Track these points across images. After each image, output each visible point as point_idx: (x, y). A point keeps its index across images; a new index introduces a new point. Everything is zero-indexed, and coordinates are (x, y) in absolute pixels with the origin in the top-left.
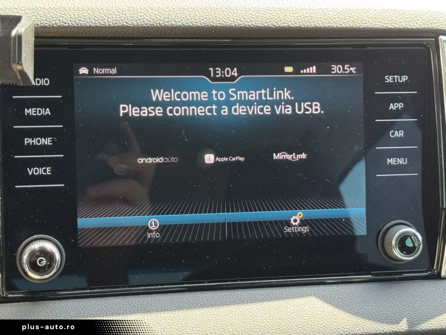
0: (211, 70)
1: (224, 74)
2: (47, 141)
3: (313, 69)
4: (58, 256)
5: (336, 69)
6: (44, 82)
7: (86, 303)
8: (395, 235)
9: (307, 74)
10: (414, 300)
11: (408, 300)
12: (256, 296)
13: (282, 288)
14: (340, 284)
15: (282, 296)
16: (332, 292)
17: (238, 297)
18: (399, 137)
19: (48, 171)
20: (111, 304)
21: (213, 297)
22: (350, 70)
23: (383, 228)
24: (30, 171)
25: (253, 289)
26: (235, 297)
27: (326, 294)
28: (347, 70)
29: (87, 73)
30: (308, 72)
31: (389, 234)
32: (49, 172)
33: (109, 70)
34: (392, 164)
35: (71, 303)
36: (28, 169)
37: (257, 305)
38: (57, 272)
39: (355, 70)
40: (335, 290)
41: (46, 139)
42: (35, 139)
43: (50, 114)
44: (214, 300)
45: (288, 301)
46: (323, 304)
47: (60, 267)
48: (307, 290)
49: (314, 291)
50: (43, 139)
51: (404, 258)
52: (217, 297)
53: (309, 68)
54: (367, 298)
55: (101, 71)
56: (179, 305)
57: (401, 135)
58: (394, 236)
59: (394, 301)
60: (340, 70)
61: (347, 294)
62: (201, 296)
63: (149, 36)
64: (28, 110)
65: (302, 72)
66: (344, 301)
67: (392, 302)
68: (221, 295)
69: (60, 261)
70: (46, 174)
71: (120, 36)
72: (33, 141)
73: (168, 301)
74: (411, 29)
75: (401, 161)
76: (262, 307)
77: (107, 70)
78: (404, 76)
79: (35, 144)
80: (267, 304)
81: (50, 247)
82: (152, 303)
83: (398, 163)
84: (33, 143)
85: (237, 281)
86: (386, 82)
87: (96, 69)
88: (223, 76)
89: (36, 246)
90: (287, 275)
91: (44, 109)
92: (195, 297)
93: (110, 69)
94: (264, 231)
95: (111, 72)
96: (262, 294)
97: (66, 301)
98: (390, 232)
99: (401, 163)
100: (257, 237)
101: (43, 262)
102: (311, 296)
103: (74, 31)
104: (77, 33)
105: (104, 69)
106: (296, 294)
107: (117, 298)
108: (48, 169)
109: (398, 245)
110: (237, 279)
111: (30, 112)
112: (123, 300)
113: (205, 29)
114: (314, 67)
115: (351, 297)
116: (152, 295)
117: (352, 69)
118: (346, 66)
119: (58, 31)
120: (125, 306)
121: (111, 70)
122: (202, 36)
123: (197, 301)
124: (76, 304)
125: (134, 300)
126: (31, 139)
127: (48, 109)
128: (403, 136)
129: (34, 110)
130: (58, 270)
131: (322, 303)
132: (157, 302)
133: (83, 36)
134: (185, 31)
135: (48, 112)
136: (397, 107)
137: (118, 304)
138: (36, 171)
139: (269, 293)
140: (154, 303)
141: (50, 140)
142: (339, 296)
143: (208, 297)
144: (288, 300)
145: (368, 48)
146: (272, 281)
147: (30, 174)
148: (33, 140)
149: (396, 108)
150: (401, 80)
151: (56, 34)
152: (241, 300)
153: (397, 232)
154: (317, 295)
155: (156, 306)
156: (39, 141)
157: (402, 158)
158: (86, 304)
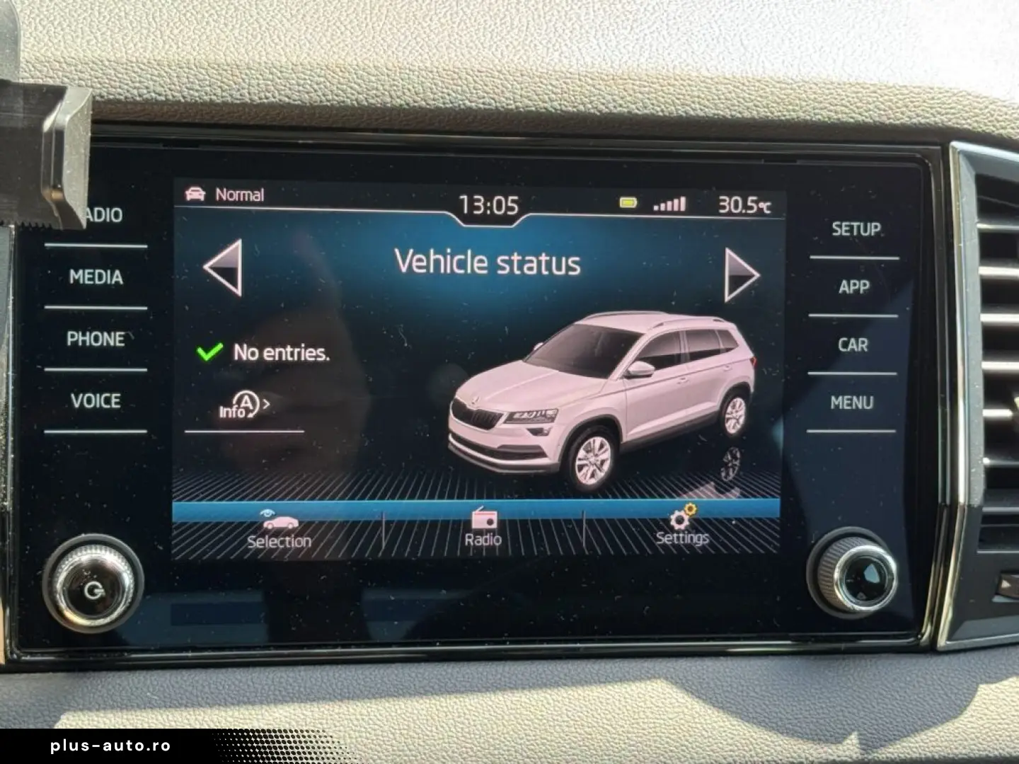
0: (463, 200)
1: (491, 208)
2: (114, 339)
3: (681, 203)
4: (127, 579)
5: (729, 204)
6: (112, 215)
7: (185, 678)
8: (840, 557)
9: (666, 213)
10: (876, 695)
11: (864, 696)
12: (543, 676)
13: (599, 661)
14: (722, 658)
15: (596, 678)
16: (703, 674)
17: (505, 677)
18: (858, 352)
19: (114, 400)
20: (237, 682)
21: (452, 675)
22: (758, 208)
23: (816, 542)
24: (77, 399)
25: (537, 663)
26: (499, 676)
27: (690, 678)
28: (751, 208)
29: (202, 198)
30: (669, 209)
31: (828, 554)
32: (116, 403)
33: (249, 194)
34: (841, 407)
35: (153, 678)
36: (73, 396)
37: (543, 695)
38: (125, 613)
39: (768, 208)
40: (710, 670)
41: (113, 334)
42: (88, 334)
43: (121, 282)
44: (453, 681)
45: (610, 690)
46: (683, 698)
47: (131, 603)
48: (650, 667)
49: (665, 671)
50: (106, 334)
51: (857, 608)
52: (460, 676)
53: (672, 200)
54: (776, 689)
55: (231, 195)
56: (378, 689)
57: (862, 348)
58: (837, 561)
59: (835, 697)
60: (736, 207)
61: (734, 679)
62: (427, 674)
63: (334, 126)
64: (76, 272)
65: (656, 208)
66: (727, 694)
67: (829, 698)
68: (468, 671)
69: (132, 591)
70: (108, 407)
71: (274, 123)
72: (84, 338)
73: (356, 680)
74: (891, 124)
75: (860, 403)
76: (553, 699)
77: (244, 194)
78: (873, 224)
79: (88, 344)
80: (565, 695)
81: (111, 559)
82: (323, 685)
83: (854, 407)
84: (84, 342)
85: (504, 643)
86: (835, 234)
87: (222, 192)
88: (489, 212)
89: (84, 556)
90: (610, 635)
91: (109, 272)
92: (413, 675)
93: (250, 192)
94: (564, 541)
95: (252, 198)
96: (556, 673)
97: (144, 673)
98: (831, 550)
99: (860, 407)
100: (549, 553)
101: (96, 591)
102: (659, 681)
103: (176, 111)
104: (184, 115)
105: (237, 192)
106: (626, 674)
107: (251, 669)
108: (115, 398)
109: (846, 579)
110: (504, 638)
111: (79, 278)
112: (262, 675)
113: (453, 114)
114: (683, 199)
115: (743, 686)
116: (323, 667)
117: (763, 205)
118: (750, 198)
119: (144, 110)
120: (266, 687)
121: (254, 194)
122: (447, 128)
123: (417, 683)
124: (163, 679)
125: (285, 676)
126: (80, 333)
127: (117, 272)
128: (866, 350)
129: (89, 273)
130: (128, 608)
131: (681, 695)
132: (334, 681)
133: (197, 121)
134: (411, 117)
135: (117, 277)
136: (857, 287)
137: (251, 684)
138: (89, 401)
139: (570, 670)
140: (328, 684)
141: (120, 336)
142: (719, 683)
143: (441, 675)
144: (610, 687)
145: (799, 163)
146: (578, 645)
147: (77, 405)
148: (84, 335)
149: (855, 291)
150: (865, 231)
151: (140, 116)
152: (510, 683)
153: (846, 551)
154: (672, 678)
155: (331, 691)
156: (96, 339)
157: (863, 395)
158: (185, 681)
